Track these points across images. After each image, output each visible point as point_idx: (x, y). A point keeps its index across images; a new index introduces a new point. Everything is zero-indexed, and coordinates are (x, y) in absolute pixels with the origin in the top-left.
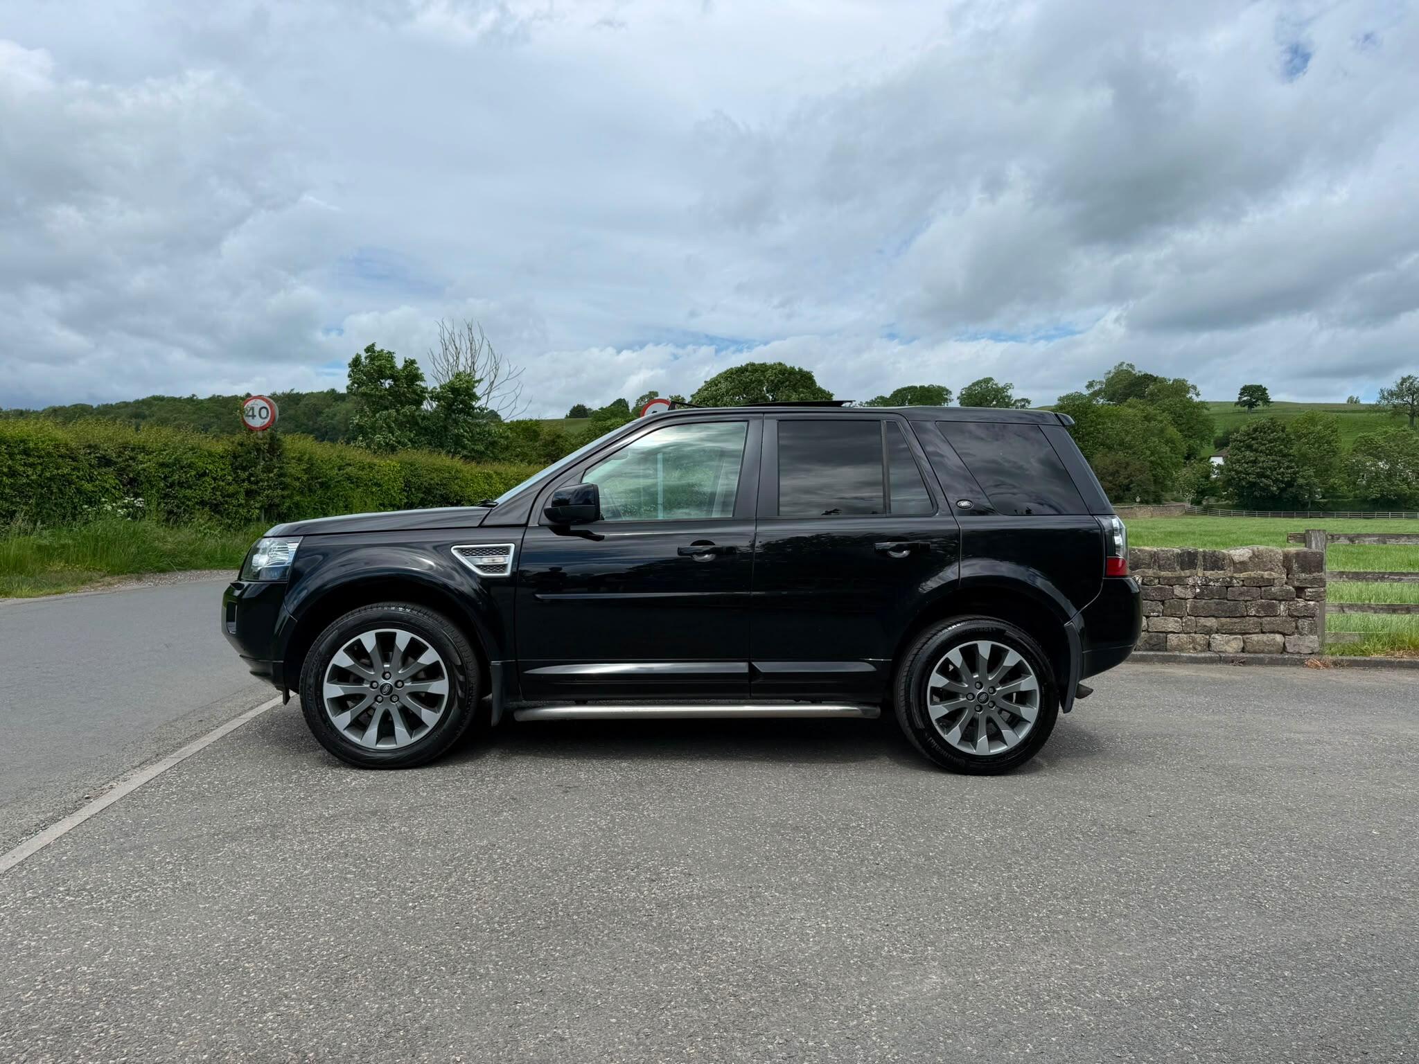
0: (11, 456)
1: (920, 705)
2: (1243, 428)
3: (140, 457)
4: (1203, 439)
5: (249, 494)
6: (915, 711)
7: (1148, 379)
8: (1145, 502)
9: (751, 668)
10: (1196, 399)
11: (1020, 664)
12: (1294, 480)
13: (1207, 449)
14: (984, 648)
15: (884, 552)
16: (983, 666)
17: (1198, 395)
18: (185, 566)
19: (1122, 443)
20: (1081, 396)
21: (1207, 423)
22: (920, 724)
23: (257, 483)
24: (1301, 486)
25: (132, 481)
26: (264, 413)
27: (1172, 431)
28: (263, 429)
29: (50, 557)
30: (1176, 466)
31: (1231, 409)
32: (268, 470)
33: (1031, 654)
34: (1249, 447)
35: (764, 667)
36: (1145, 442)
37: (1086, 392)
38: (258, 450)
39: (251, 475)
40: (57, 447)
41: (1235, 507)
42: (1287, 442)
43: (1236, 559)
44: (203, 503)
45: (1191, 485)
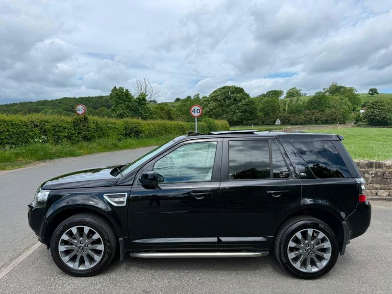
0: (8, 126)
1: (284, 254)
2: (371, 102)
3: (46, 124)
4: (358, 105)
5: (79, 133)
6: (283, 256)
7: (341, 87)
8: (340, 123)
9: (219, 240)
10: (356, 93)
11: (324, 237)
12: (385, 116)
13: (359, 108)
14: (310, 231)
15: (271, 194)
16: (309, 238)
17: (356, 91)
18: (58, 157)
19: (334, 106)
20: (322, 93)
21: (359, 100)
22: (285, 261)
23: (81, 130)
24: (388, 119)
25: (44, 131)
26: (82, 109)
27: (349, 103)
28: (82, 114)
29: (19, 156)
30: (350, 113)
31: (367, 95)
32: (84, 126)
33: (328, 233)
34: (372, 107)
35: (223, 239)
36: (341, 105)
37: (323, 91)
38: (81, 121)
39: (79, 128)
40: (21, 122)
41: (367, 125)
42: (384, 106)
43: (387, 165)
44: (65, 137)
45: (354, 118)
